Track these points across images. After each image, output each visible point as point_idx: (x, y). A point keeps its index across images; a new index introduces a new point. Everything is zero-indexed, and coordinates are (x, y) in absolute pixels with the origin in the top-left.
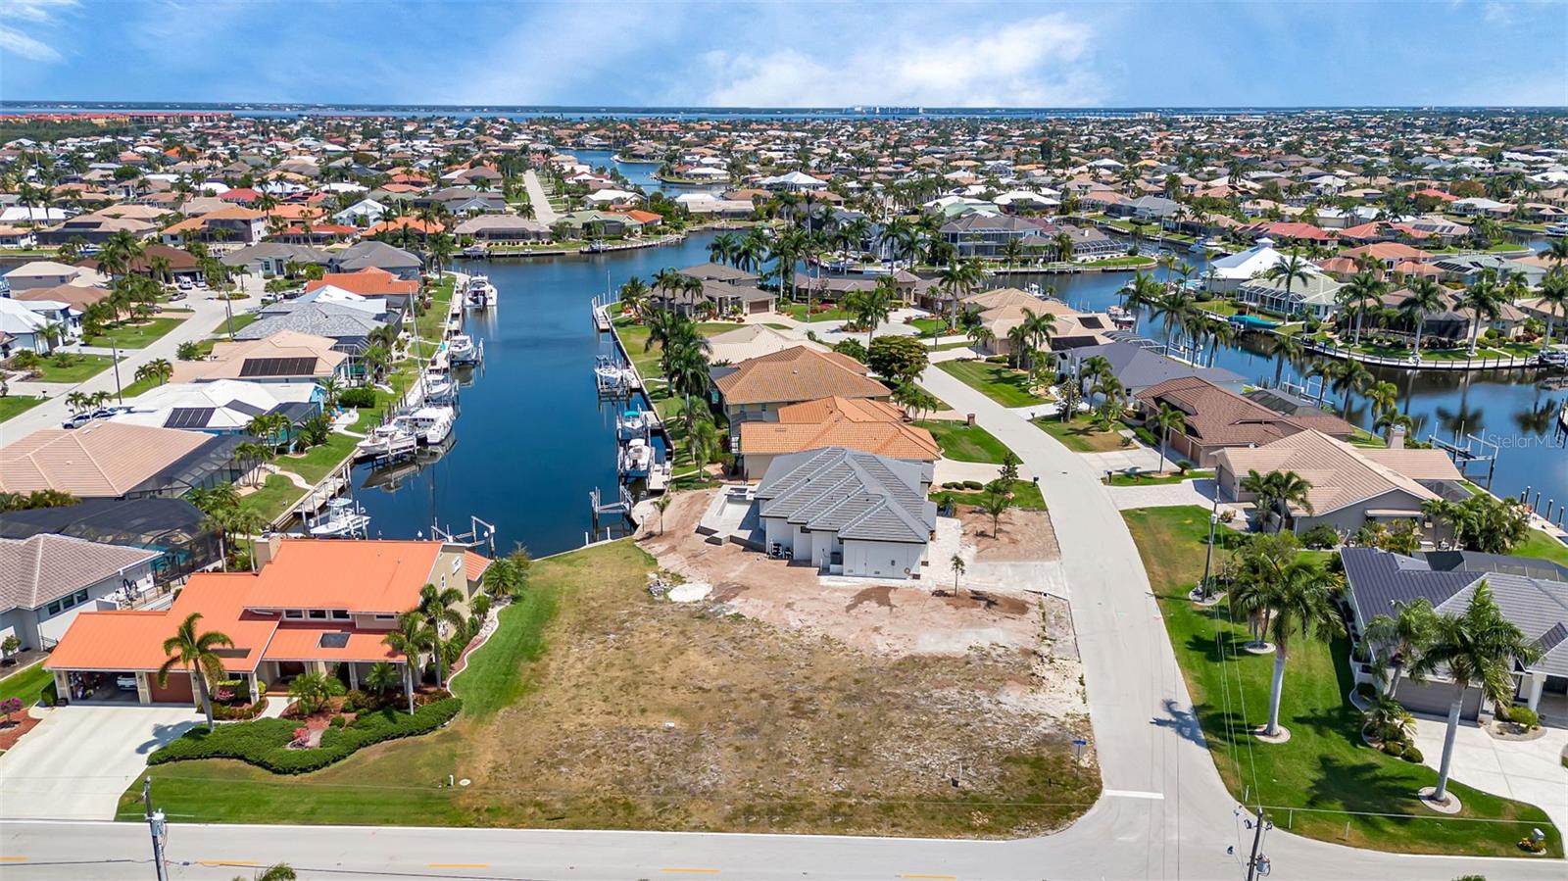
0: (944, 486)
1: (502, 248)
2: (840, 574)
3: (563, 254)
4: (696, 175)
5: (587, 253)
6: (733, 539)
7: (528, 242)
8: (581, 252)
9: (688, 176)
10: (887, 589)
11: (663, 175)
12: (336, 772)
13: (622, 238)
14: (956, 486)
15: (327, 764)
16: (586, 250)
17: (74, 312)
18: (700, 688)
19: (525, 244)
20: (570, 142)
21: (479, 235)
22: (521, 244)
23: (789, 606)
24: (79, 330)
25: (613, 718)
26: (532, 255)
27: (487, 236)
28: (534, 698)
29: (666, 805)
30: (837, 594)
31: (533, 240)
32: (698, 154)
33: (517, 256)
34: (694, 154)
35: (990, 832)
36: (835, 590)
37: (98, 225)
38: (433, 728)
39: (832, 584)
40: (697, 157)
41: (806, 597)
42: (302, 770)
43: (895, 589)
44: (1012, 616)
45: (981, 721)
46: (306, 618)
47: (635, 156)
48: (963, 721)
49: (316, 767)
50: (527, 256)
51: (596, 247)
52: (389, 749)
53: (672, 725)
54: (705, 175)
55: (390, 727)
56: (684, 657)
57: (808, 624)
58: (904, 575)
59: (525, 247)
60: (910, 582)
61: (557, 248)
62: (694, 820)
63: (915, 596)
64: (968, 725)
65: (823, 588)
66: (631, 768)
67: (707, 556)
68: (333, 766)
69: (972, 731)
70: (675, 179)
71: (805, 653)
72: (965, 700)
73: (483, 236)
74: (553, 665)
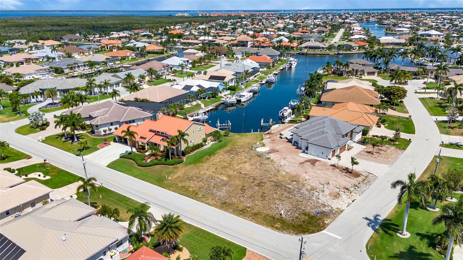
0: (373, 136)
1: (311, 52)
2: (307, 154)
3: (329, 54)
4: (398, 31)
5: (336, 54)
6: (286, 138)
7: (319, 50)
8: (335, 54)
9: (395, 31)
10: (317, 161)
11: (387, 30)
12: (149, 168)
13: (350, 50)
14: (377, 136)
15: (147, 166)
16: (336, 53)
17: (190, 61)
18: (240, 173)
19: (318, 51)
20: (365, 20)
21: (306, 47)
22: (317, 51)
23: (285, 159)
24: (191, 66)
25: (213, 173)
26: (319, 54)
27: (308, 48)
28: (201, 164)
29: (205, 196)
30: (302, 159)
31: (321, 49)
32: (404, 24)
33: (314, 54)
34: (403, 24)
35: (277, 229)
36: (302, 157)
37: (215, 41)
38: (173, 165)
39: (302, 156)
40: (404, 25)
41: (291, 157)
42: (142, 166)
43: (320, 161)
44: (351, 177)
45: (307, 202)
46: (160, 134)
47: (383, 24)
48: (301, 200)
49: (145, 167)
50: (317, 54)
51: (339, 52)
52: (162, 167)
53: (224, 179)
54: (401, 31)
55: (165, 162)
56: (244, 164)
57: (285, 164)
58: (326, 158)
59: (318, 52)
60: (327, 160)
61: (328, 52)
62: (207, 201)
63: (325, 164)
64: (302, 201)
65: (299, 156)
66: (205, 186)
67: (276, 141)
68: (149, 167)
69: (301, 203)
70: (390, 32)
71: (276, 171)
72: (308, 195)
73: (307, 48)
74: (213, 158)
